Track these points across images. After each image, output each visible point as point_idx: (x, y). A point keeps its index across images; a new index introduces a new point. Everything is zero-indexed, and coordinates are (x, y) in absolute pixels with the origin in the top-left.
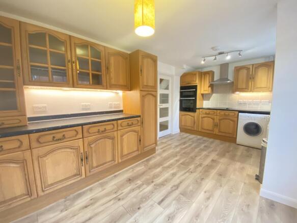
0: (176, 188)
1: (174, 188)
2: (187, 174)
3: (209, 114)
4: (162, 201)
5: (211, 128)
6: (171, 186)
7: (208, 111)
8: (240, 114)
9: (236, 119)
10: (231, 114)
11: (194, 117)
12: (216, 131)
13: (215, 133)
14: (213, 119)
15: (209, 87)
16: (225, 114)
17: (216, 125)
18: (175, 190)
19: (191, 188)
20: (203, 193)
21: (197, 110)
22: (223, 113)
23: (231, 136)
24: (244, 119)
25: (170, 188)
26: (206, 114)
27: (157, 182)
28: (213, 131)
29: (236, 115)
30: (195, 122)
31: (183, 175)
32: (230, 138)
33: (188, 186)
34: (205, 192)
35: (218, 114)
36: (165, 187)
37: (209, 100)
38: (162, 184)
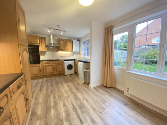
0: (75, 109)
1: (75, 110)
2: (69, 99)
3: (49, 63)
4: (81, 120)
5: (52, 72)
6: (72, 111)
7: (48, 62)
8: (65, 61)
9: (63, 64)
10: (61, 62)
11: (39, 67)
12: (55, 72)
13: (54, 73)
14: (52, 66)
15: (45, 47)
16: (58, 63)
17: (54, 69)
18: (76, 110)
19: (78, 103)
20: (83, 100)
21: (41, 62)
22: (57, 62)
23: (62, 72)
24: (67, 63)
25: (74, 112)
26: (48, 63)
27: (64, 117)
28: (53, 73)
29: (63, 63)
30: (40, 70)
31: (68, 101)
32: (62, 74)
33: (77, 103)
34: (83, 99)
35: (55, 63)
36: (71, 114)
37: (45, 55)
38: (68, 115)
